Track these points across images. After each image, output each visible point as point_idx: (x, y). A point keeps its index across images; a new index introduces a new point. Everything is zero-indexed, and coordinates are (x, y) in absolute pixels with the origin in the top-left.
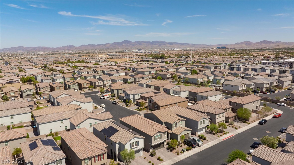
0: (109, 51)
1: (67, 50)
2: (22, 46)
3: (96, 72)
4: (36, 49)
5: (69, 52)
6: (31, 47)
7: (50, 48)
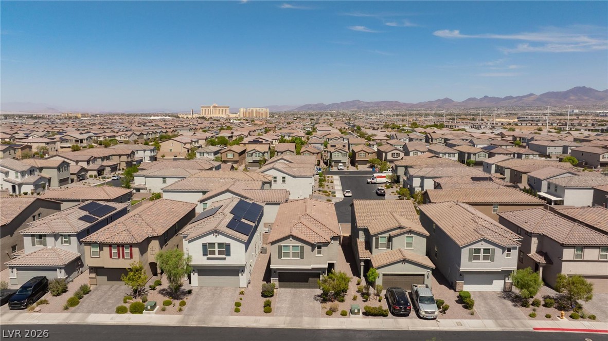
0: (529, 112)
1: (437, 107)
2: (358, 100)
3: (430, 141)
4: (380, 106)
5: (440, 112)
6: (372, 102)
7: (405, 104)
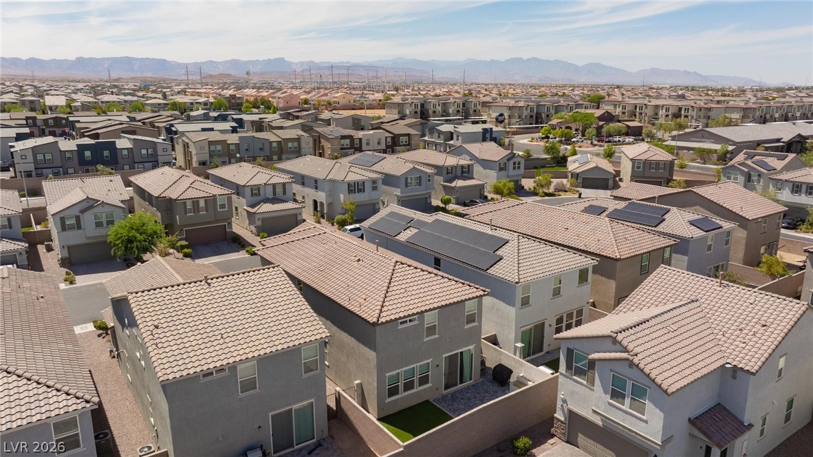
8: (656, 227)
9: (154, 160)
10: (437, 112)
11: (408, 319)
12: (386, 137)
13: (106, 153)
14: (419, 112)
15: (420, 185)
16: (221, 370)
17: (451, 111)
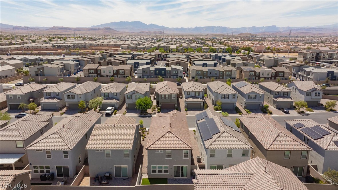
8: (315, 140)
9: (177, 75)
10: (325, 58)
11: (159, 150)
12: (272, 73)
13: (163, 72)
14: (314, 57)
15: (256, 98)
16: (101, 150)
17: (334, 57)
